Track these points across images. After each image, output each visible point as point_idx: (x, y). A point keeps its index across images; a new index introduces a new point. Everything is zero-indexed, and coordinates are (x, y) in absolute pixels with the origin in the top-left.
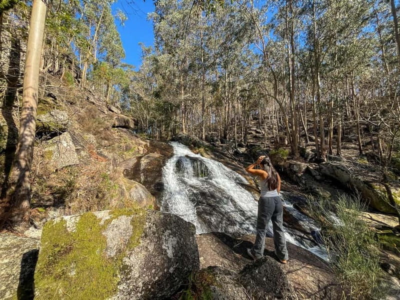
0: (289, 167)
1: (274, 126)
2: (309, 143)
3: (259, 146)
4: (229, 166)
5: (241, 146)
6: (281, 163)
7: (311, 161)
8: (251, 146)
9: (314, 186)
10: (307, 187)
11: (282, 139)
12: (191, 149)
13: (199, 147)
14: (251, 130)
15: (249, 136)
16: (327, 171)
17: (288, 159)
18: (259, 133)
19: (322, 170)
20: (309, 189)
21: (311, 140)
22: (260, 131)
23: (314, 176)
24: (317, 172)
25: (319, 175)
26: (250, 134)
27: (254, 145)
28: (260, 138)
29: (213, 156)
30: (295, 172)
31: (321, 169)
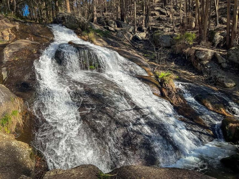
0: (195, 54)
1: (182, 6)
2: (219, 25)
3: (162, 30)
4: (125, 55)
5: (141, 30)
6: (186, 49)
7: (218, 46)
8: (154, 30)
9: (219, 75)
10: (212, 76)
11: (189, 21)
12: (78, 34)
13: (88, 32)
14: (154, 10)
15: (151, 18)
16: (235, 58)
17: (194, 45)
18: (164, 14)
19: (230, 56)
20: (213, 78)
21: (221, 22)
22: (165, 12)
23: (220, 64)
24: (224, 60)
25: (226, 62)
26: (152, 15)
27: (156, 29)
28: (164, 20)
29: (105, 43)
30: (201, 60)
31: (228, 55)
